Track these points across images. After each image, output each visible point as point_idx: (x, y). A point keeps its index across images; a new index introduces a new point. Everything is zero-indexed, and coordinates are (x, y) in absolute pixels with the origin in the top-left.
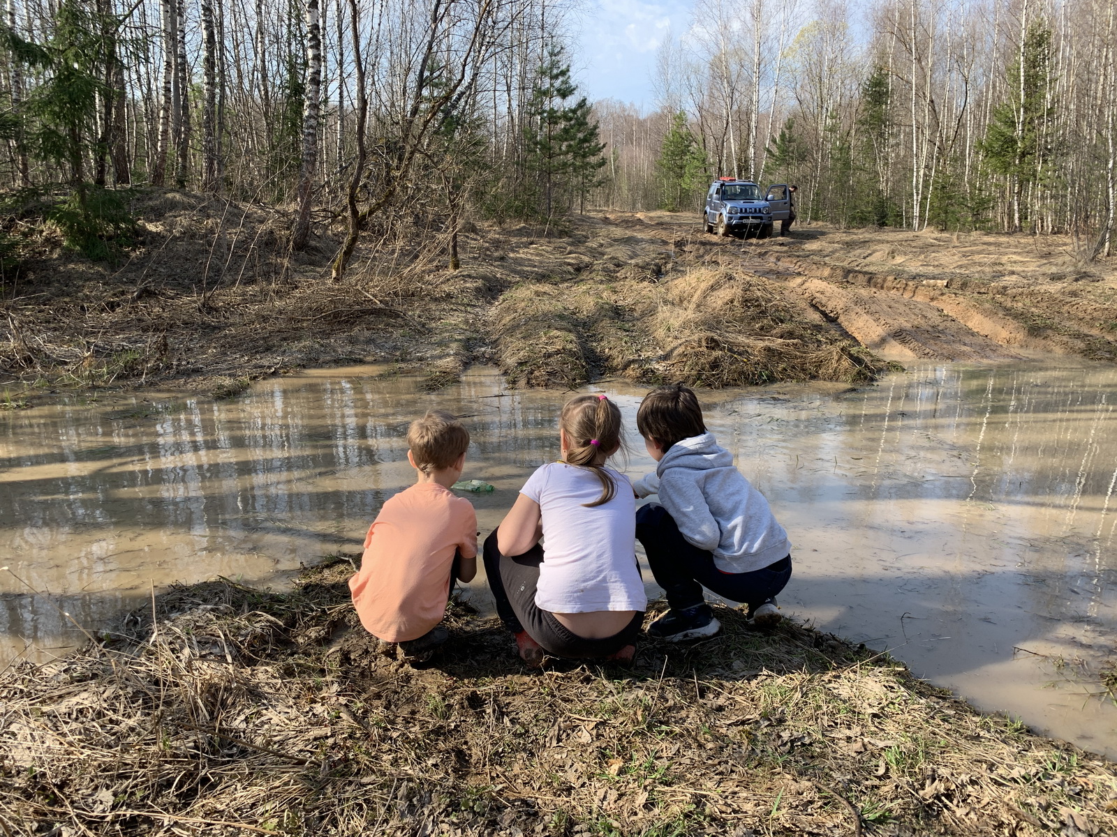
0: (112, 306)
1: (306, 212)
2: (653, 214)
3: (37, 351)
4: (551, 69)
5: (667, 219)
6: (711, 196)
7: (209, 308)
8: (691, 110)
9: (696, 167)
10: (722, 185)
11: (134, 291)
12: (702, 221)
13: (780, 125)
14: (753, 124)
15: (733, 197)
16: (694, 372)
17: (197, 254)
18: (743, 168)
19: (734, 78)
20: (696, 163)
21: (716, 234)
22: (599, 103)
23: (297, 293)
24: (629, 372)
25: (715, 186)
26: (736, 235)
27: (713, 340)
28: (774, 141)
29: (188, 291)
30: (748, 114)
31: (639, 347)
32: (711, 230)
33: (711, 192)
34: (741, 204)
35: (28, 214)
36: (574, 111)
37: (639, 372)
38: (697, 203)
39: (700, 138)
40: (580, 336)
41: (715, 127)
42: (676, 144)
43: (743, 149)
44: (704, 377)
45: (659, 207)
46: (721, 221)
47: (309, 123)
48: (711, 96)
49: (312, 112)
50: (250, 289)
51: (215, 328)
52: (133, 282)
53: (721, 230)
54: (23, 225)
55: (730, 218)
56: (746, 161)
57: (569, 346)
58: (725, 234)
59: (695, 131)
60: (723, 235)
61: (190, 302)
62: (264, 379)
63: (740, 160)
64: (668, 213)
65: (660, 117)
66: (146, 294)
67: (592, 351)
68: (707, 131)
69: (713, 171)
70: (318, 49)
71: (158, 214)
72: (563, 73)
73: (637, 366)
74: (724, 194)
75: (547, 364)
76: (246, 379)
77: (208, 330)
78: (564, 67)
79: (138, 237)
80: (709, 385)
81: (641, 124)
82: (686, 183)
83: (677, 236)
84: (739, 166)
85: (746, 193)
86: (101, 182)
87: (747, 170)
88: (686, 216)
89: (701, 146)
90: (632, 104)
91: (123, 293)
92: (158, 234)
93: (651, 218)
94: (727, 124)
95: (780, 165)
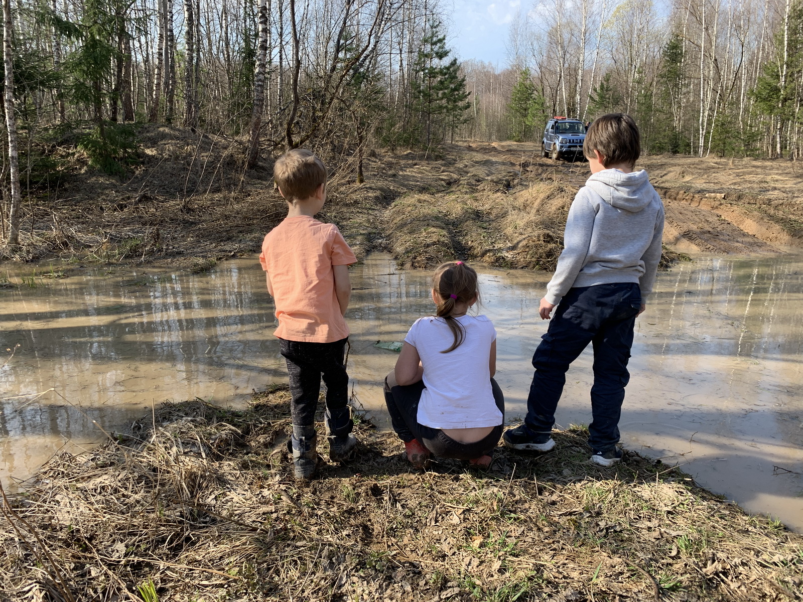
0: (122, 207)
1: (256, 142)
2: (504, 143)
3: (71, 238)
4: (432, 37)
5: (515, 147)
6: (547, 131)
7: (188, 210)
8: (533, 66)
9: (537, 109)
10: (556, 122)
11: (137, 196)
12: (540, 149)
13: (600, 78)
14: (579, 78)
15: (564, 131)
16: (533, 259)
17: (180, 171)
18: (571, 110)
19: (566, 44)
20: (537, 106)
21: (551, 158)
22: (466, 62)
23: (249, 199)
24: (486, 258)
25: (551, 123)
26: (565, 159)
27: (548, 236)
28: (595, 90)
29: (173, 196)
30: (576, 70)
31: (493, 240)
32: (547, 155)
33: (547, 127)
34: (569, 136)
35: (66, 142)
36: (448, 68)
37: (493, 259)
38: (537, 135)
39: (540, 88)
40: (450, 232)
41: (551, 80)
42: (522, 93)
43: (572, 96)
44: (541, 263)
45: (509, 138)
46: (555, 149)
47: (259, 78)
48: (549, 57)
49: (261, 70)
50: (217, 196)
51: (192, 223)
52: (135, 190)
53: (554, 156)
54: (61, 150)
55: (562, 147)
56: (573, 105)
57: (442, 239)
58: (558, 159)
59: (537, 82)
60: (556, 159)
61: (175, 204)
62: (226, 260)
63: (569, 104)
64: (515, 143)
65: (510, 73)
66: (145, 199)
67: (459, 243)
68: (546, 83)
69: (549, 112)
70: (266, 24)
71: (153, 142)
72: (440, 41)
73: (491, 254)
74: (557, 129)
75: (426, 252)
76: (214, 259)
77: (188, 224)
78: (441, 37)
79: (140, 159)
80: (545, 269)
81: (496, 77)
82: (529, 121)
83: (523, 159)
84: (568, 109)
85: (573, 129)
86: (114, 119)
87: (574, 111)
88: (529, 145)
89: (541, 94)
90: (490, 64)
91: (129, 198)
92: (153, 156)
93: (503, 147)
94: (560, 77)
95: (599, 108)
